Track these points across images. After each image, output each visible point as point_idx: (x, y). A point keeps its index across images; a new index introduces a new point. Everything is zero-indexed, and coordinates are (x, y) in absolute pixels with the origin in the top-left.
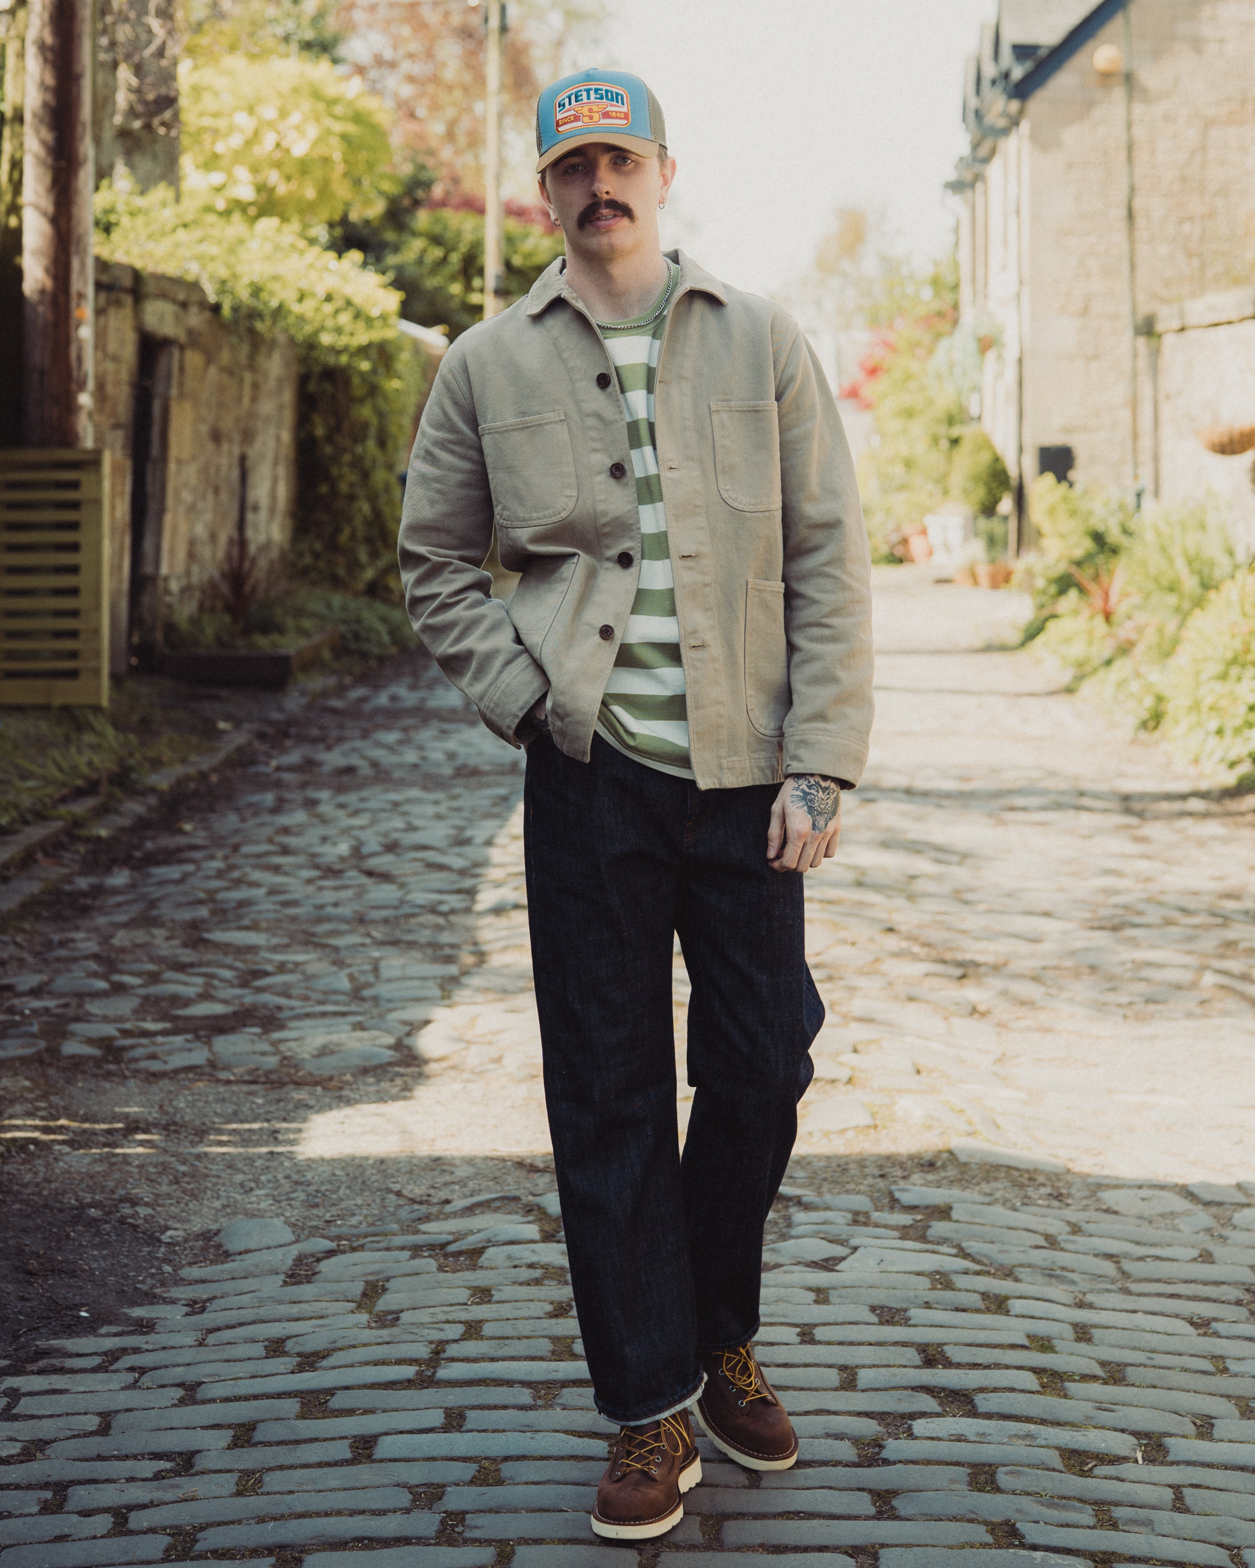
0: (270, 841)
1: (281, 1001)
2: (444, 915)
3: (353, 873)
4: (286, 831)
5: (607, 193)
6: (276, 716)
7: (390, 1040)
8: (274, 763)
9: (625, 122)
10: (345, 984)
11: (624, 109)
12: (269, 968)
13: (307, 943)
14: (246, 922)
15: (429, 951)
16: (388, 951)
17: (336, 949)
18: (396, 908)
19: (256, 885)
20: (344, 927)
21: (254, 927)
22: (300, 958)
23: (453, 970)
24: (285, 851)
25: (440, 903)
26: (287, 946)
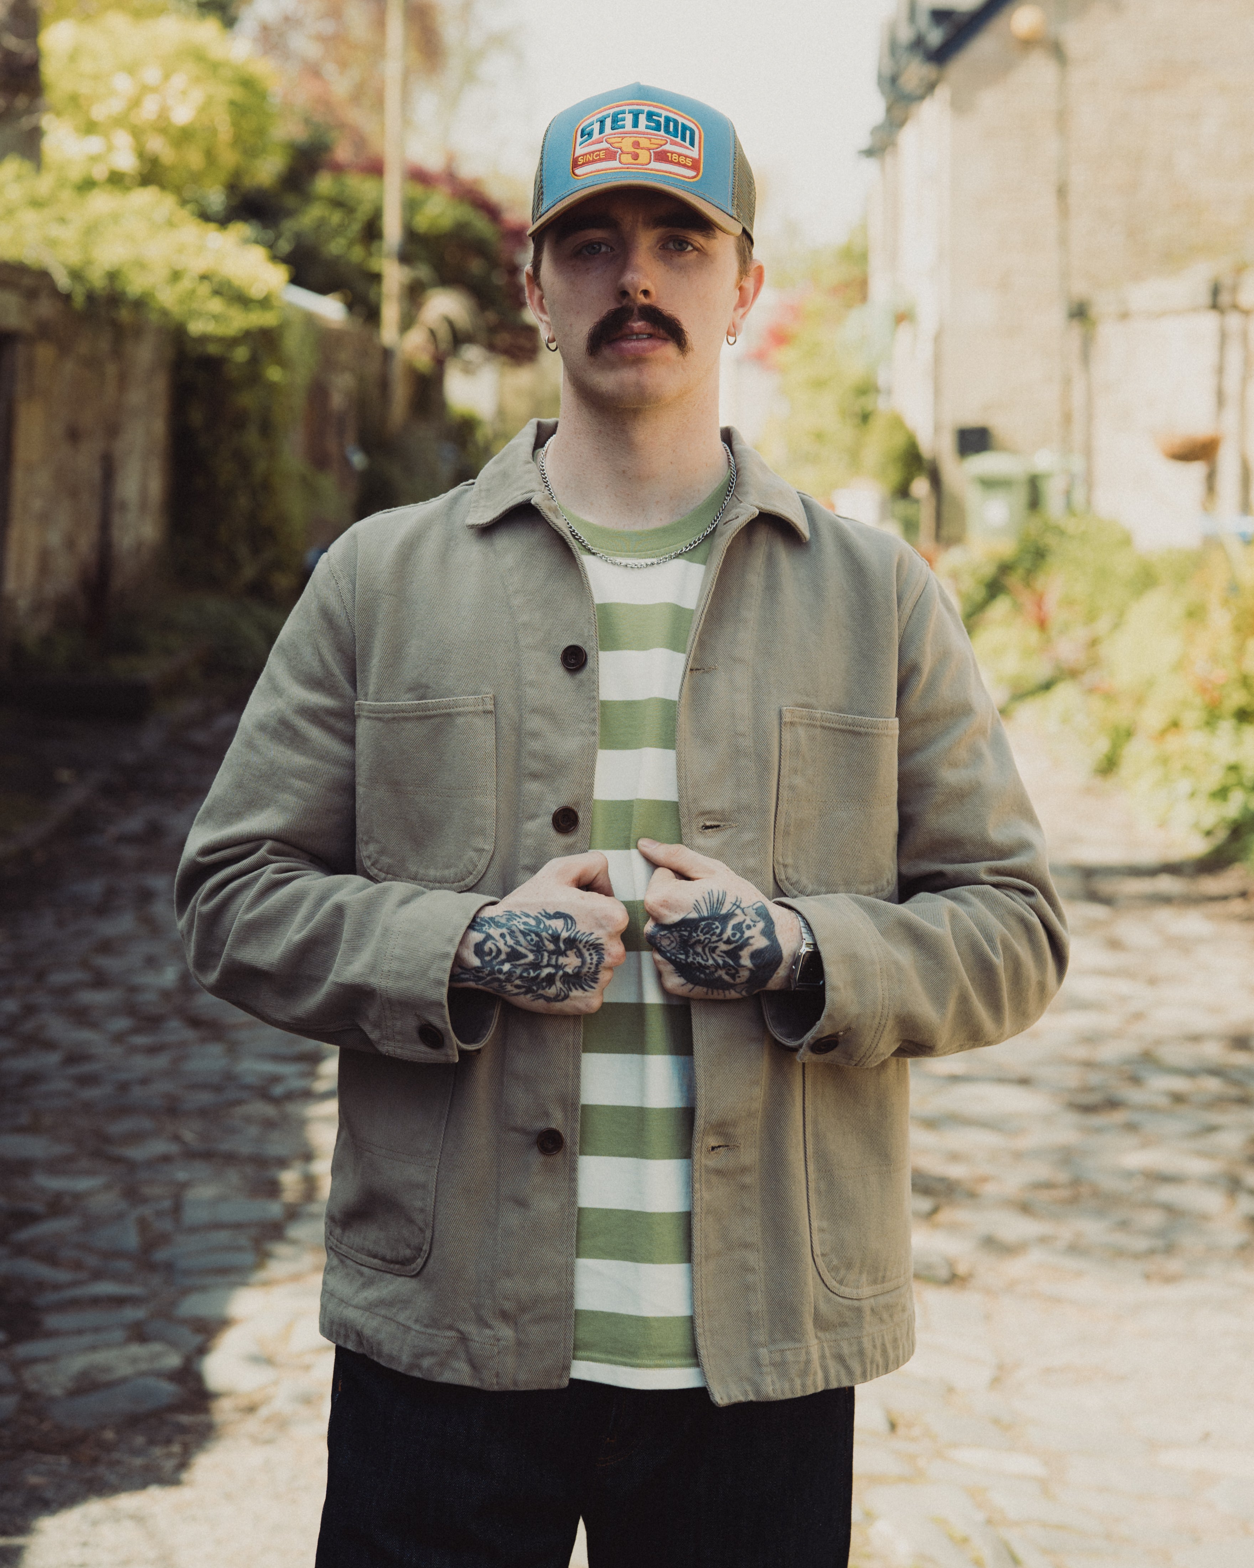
0: (84, 964)
1: (44, 1271)
2: (276, 1101)
3: (174, 1024)
4: (106, 947)
5: (646, 293)
6: (129, 757)
7: (173, 1361)
8: (113, 830)
9: (692, 173)
10: (131, 1240)
11: (694, 153)
12: (38, 1207)
13: (97, 1154)
14: (24, 1119)
15: (249, 1170)
16: (201, 1169)
17: (132, 1166)
18: (217, 1088)
19: (49, 1045)
20: (146, 1124)
21: (33, 1129)
22: (83, 1184)
23: (274, 1209)
24: (100, 981)
25: (276, 1079)
26: (69, 1159)
